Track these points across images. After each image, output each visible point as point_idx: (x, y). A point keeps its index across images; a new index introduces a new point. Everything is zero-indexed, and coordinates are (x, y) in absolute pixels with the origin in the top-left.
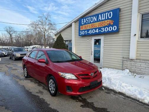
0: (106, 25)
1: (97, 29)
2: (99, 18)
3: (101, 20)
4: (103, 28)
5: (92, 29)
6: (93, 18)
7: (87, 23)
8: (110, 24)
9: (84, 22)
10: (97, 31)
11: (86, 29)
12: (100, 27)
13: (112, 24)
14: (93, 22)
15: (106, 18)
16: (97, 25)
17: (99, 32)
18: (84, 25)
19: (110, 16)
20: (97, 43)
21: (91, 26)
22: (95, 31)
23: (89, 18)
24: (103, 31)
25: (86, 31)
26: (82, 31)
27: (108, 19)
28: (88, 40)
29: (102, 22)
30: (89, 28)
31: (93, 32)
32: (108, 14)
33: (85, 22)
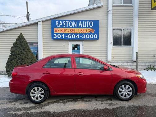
0: (87, 32)
1: (78, 35)
2: (80, 25)
3: (82, 26)
4: (85, 35)
5: (72, 34)
6: (72, 23)
7: (65, 26)
8: (91, 32)
9: (60, 25)
10: (78, 36)
11: (63, 33)
12: (81, 33)
13: (93, 32)
14: (72, 27)
15: (87, 26)
16: (77, 30)
17: (80, 38)
18: (59, 27)
19: (91, 25)
20: (76, 49)
21: (70, 31)
22: (76, 36)
23: (67, 22)
24: (84, 37)
25: (63, 35)
26: (57, 34)
27: (89, 27)
28: (64, 45)
29: (83, 29)
30: (67, 32)
31: (73, 37)
32: (89, 23)
33: (62, 25)
